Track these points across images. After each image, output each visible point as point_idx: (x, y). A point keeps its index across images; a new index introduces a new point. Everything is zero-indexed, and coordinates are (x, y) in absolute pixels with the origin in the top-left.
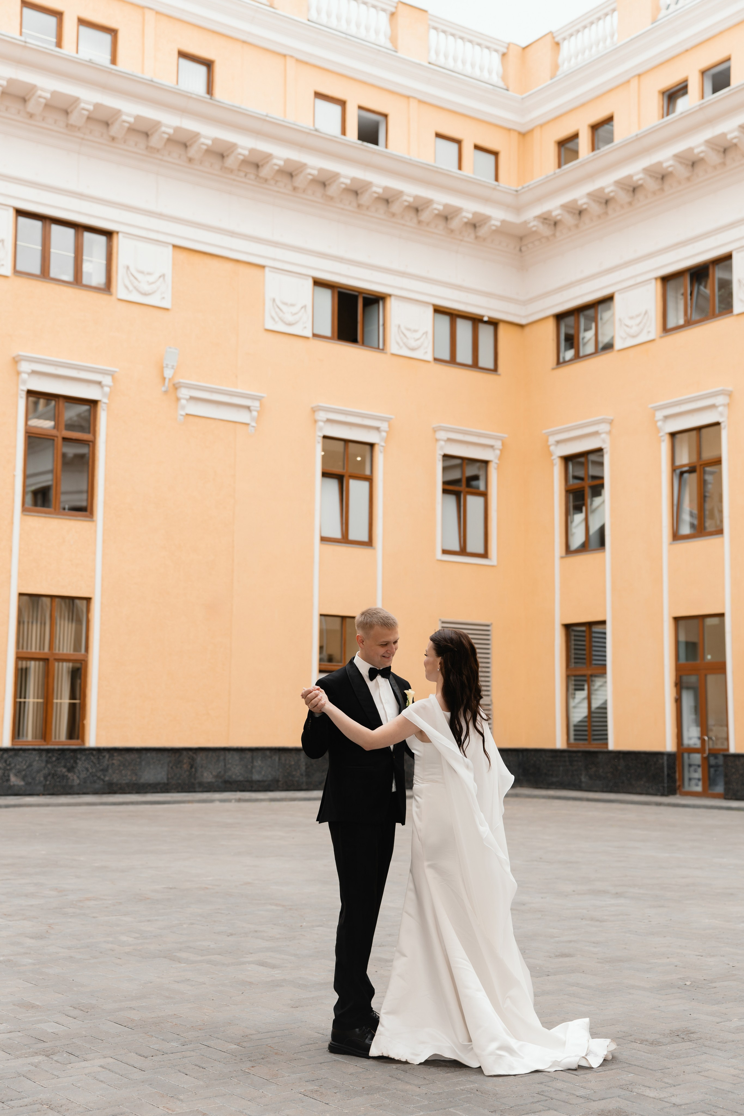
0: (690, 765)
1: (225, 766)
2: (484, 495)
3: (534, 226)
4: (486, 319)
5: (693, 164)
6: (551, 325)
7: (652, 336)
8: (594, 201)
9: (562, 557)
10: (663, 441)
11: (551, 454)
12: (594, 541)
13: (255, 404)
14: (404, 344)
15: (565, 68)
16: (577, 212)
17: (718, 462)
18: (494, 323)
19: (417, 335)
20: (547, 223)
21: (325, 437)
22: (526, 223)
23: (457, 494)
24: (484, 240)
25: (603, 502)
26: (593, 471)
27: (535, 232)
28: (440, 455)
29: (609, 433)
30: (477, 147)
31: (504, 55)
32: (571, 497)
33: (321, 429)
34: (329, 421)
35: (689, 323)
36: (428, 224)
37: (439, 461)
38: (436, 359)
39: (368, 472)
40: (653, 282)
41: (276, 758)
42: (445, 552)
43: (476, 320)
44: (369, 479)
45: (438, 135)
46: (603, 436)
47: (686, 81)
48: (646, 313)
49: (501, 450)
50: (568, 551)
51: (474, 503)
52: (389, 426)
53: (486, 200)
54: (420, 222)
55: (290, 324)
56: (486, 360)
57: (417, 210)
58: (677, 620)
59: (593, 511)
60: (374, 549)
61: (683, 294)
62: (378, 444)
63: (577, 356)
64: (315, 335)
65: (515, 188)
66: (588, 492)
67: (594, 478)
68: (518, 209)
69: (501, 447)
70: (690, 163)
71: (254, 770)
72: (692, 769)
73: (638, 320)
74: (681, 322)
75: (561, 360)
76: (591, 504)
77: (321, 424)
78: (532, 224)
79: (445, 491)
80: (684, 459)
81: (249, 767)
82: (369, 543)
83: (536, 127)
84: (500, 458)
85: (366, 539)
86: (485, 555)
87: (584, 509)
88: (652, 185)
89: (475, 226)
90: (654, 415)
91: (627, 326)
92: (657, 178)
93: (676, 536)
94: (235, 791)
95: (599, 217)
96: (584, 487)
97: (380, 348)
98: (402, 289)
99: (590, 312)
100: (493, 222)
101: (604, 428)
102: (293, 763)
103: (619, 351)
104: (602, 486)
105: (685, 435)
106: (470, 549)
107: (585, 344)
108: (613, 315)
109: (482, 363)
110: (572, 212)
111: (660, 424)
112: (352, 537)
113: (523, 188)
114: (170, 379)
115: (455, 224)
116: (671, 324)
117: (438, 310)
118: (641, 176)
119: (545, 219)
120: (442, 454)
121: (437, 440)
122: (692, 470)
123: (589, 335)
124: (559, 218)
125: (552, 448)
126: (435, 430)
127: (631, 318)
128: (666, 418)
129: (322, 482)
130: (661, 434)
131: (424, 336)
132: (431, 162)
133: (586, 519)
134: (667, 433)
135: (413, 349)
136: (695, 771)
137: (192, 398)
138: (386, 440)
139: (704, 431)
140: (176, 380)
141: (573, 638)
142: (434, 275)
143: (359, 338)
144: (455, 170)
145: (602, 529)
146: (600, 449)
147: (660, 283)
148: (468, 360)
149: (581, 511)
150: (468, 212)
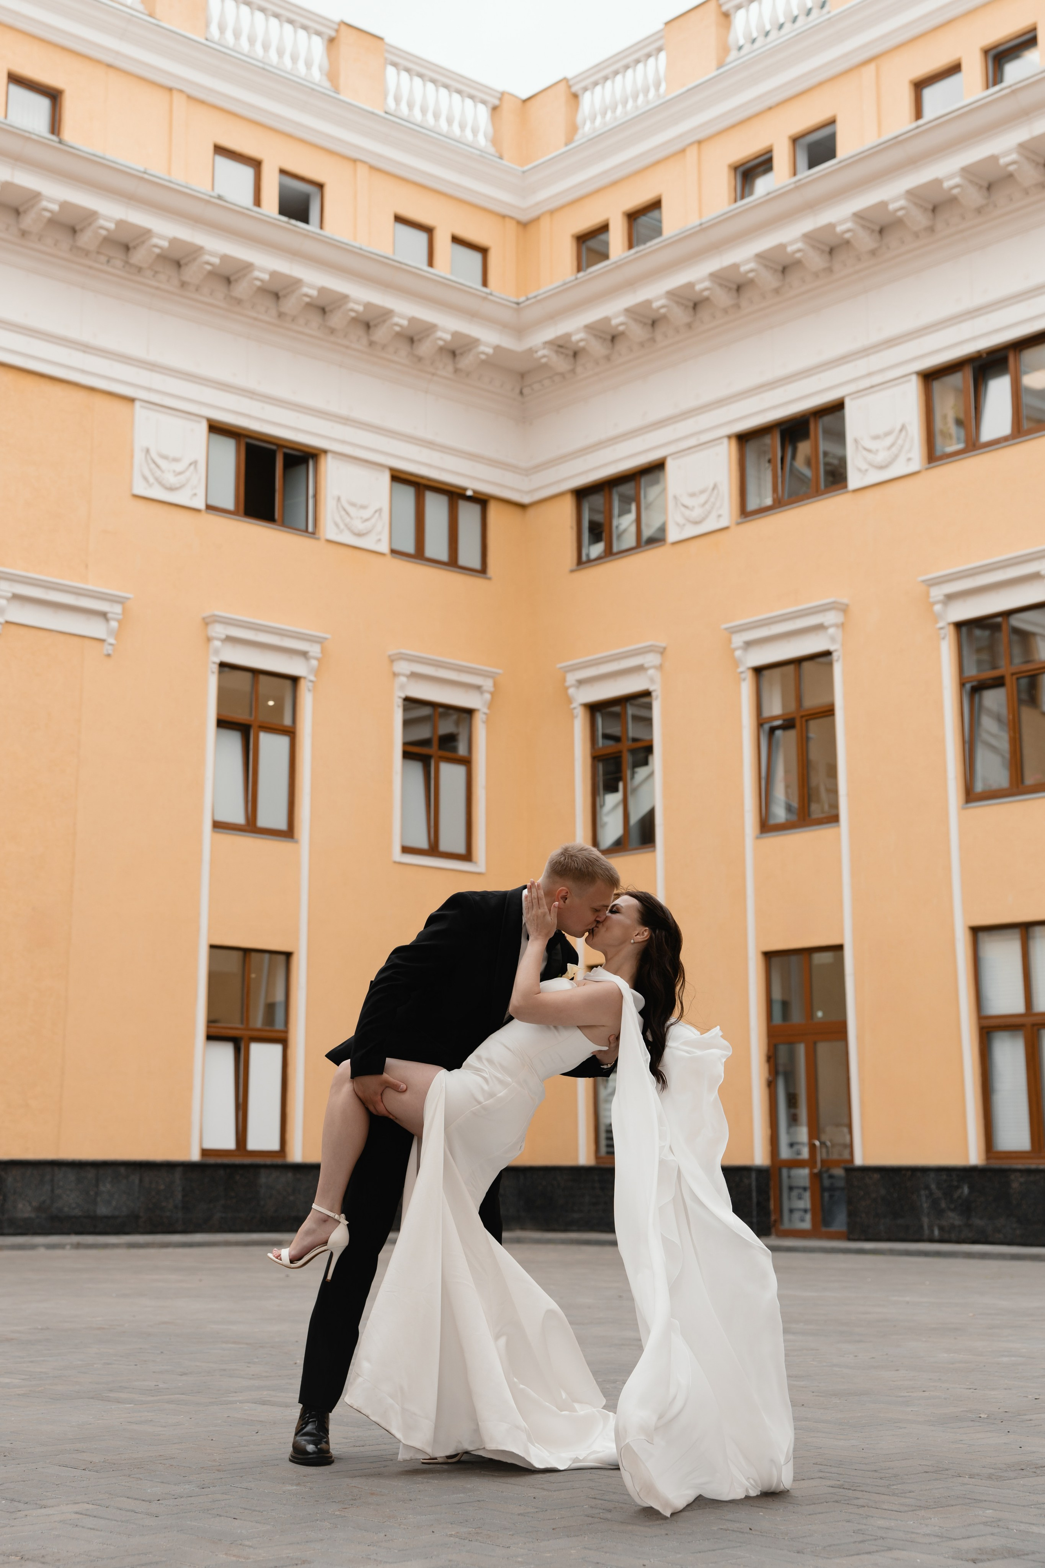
0: (792, 1188)
1: (52, 1191)
2: (467, 762)
3: (544, 356)
4: (469, 493)
5: (784, 270)
6: (568, 506)
7: (724, 523)
8: (635, 320)
10: (744, 680)
11: (570, 700)
12: (637, 835)
13: (115, 610)
14: (346, 525)
15: (587, 129)
16: (609, 337)
17: (829, 712)
18: (481, 501)
19: (366, 514)
20: (562, 353)
21: (222, 665)
22: (531, 351)
23: (425, 760)
24: (468, 374)
25: (652, 774)
27: (545, 366)
28: (400, 697)
29: (660, 668)
30: (456, 240)
31: (495, 109)
32: (600, 767)
33: (216, 652)
34: (229, 640)
35: (779, 504)
36: (384, 347)
37: (399, 706)
38: (393, 552)
39: (287, 721)
40: (726, 441)
41: (135, 1179)
42: (406, 850)
43: (454, 495)
44: (291, 733)
45: (399, 219)
46: (651, 672)
47: (769, 151)
48: (715, 487)
49: (492, 694)
51: (450, 774)
52: (323, 651)
53: (472, 315)
54: (371, 344)
55: (171, 489)
56: (469, 555)
57: (368, 326)
58: (768, 956)
59: (634, 790)
60: (297, 842)
61: (769, 461)
62: (305, 678)
63: (609, 553)
64: (209, 508)
65: (515, 300)
66: (627, 759)
67: (636, 739)
68: (520, 331)
69: (492, 689)
70: (780, 268)
71: (99, 1199)
72: (795, 1193)
73: (703, 498)
74: (769, 502)
75: (584, 558)
76: (633, 777)
77: (216, 644)
78: (540, 353)
79: (406, 756)
80: (775, 708)
81: (92, 1193)
82: (289, 833)
83: (543, 214)
84: (491, 705)
85: (283, 825)
86: (467, 856)
87: (621, 785)
88: (723, 298)
89: (453, 354)
90: (728, 641)
91: (685, 507)
92: (730, 289)
93: (766, 826)
94: (68, 1233)
95: (642, 345)
96: (620, 752)
97: (309, 530)
98: (343, 442)
99: (627, 489)
100: (482, 348)
101: (651, 660)
102: (162, 1187)
103: (675, 543)
104: (649, 749)
105: (777, 672)
106: (443, 847)
107: (619, 536)
108: (664, 490)
109: (462, 561)
110: (600, 337)
111: (737, 654)
112: (262, 822)
113: (528, 299)
115: (425, 348)
116: (752, 505)
117: (398, 478)
118: (707, 284)
119: (560, 346)
120: (403, 695)
121: (395, 675)
122: (788, 724)
123: (627, 521)
124: (582, 344)
125: (571, 691)
126: (392, 660)
127: (692, 495)
128: (749, 644)
129: (217, 735)
130: (741, 669)
131: (377, 515)
132: (389, 254)
133: (624, 802)
134: (749, 668)
135: (359, 535)
136: (800, 1197)
137: (18, 597)
138: (317, 672)
139: (806, 665)
142: (392, 424)
143: (277, 515)
144: (425, 267)
145: (651, 815)
146: (647, 694)
147: (734, 444)
148: (443, 555)
149: (615, 790)
150: (445, 331)
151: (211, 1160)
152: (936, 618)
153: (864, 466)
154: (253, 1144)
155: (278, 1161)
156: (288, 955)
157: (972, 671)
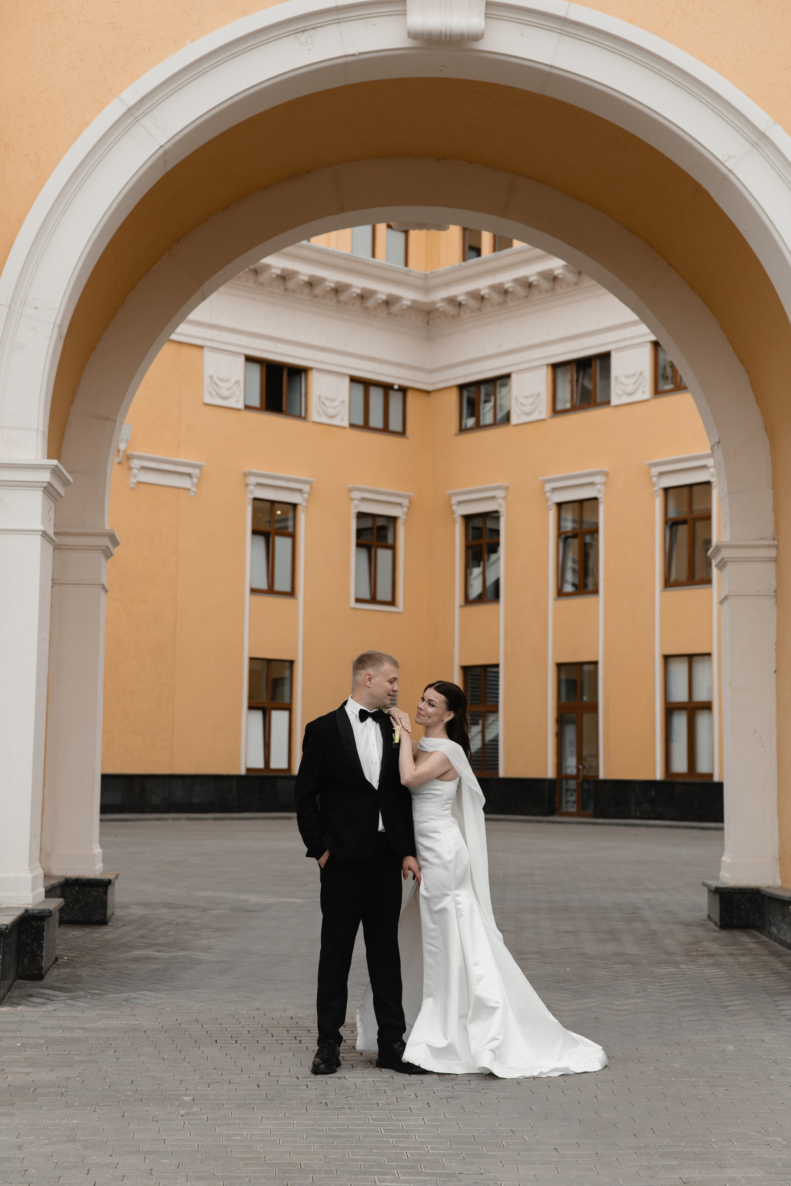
0: (567, 790)
1: (170, 790)
2: (393, 548)
3: (441, 306)
4: (396, 387)
6: (454, 395)
7: (543, 416)
8: (495, 292)
9: (461, 607)
10: (552, 510)
11: (453, 513)
12: (490, 593)
13: (196, 472)
14: (324, 412)
16: (480, 299)
17: (596, 529)
18: (403, 390)
19: (335, 404)
20: (452, 305)
21: (255, 499)
22: (433, 303)
23: (369, 548)
24: (396, 315)
25: (498, 559)
26: (490, 525)
27: (443, 312)
28: (355, 512)
29: (505, 498)
30: (389, 226)
32: (470, 552)
33: (251, 492)
34: (259, 485)
35: (574, 408)
36: (346, 303)
37: (354, 518)
38: (352, 426)
39: (290, 530)
40: (545, 368)
41: (213, 784)
42: (358, 600)
43: (387, 388)
44: (293, 536)
46: (500, 501)
48: (538, 395)
49: (408, 508)
50: (468, 601)
51: (383, 555)
52: (311, 488)
53: (399, 283)
54: (339, 302)
55: (225, 398)
56: (395, 424)
57: (337, 292)
58: (560, 666)
59: (489, 567)
60: (297, 599)
61: (570, 379)
62: (300, 504)
63: (478, 426)
64: (247, 407)
65: (424, 272)
66: (485, 548)
67: (491, 530)
68: (427, 290)
69: (408, 505)
70: (577, 272)
72: (569, 793)
73: (532, 400)
74: (568, 406)
75: (463, 427)
76: (488, 559)
77: (252, 488)
78: (439, 304)
79: (359, 545)
80: (568, 526)
81: (190, 791)
82: (292, 593)
84: (407, 514)
85: (288, 589)
86: (392, 603)
87: (482, 563)
88: (544, 285)
89: (388, 304)
90: (543, 487)
91: (522, 404)
92: (549, 281)
93: (560, 593)
95: (499, 304)
96: (481, 545)
97: (302, 417)
98: (322, 362)
99: (489, 388)
100: (404, 302)
101: (500, 493)
102: (227, 789)
103: (515, 425)
104: (498, 544)
105: (570, 505)
106: (380, 597)
107: (484, 415)
108: (510, 391)
109: (391, 427)
110: (475, 298)
111: (548, 494)
112: (277, 587)
113: (432, 273)
114: (124, 452)
115: (370, 303)
116: (559, 407)
117: (354, 380)
118: (536, 277)
119: (451, 301)
120: (357, 511)
121: (352, 499)
122: (575, 536)
123: (490, 405)
124: (464, 301)
125: (454, 507)
126: (350, 490)
127: (526, 397)
128: (554, 490)
129: (252, 539)
130: (550, 503)
131: (342, 404)
132: (348, 251)
133: (484, 573)
134: (554, 504)
135: (331, 417)
136: (572, 795)
137: (143, 468)
138: (307, 501)
139: (584, 504)
140: (129, 452)
141: (470, 677)
142: (350, 349)
143: (284, 408)
144: (371, 259)
145: (497, 583)
146: (497, 512)
147: (550, 370)
148: (380, 425)
149: (479, 566)
150: (382, 294)
151: (252, 774)
152: (654, 485)
153: (620, 393)
154: (274, 765)
155: (287, 774)
156: (292, 662)
157: (672, 514)
